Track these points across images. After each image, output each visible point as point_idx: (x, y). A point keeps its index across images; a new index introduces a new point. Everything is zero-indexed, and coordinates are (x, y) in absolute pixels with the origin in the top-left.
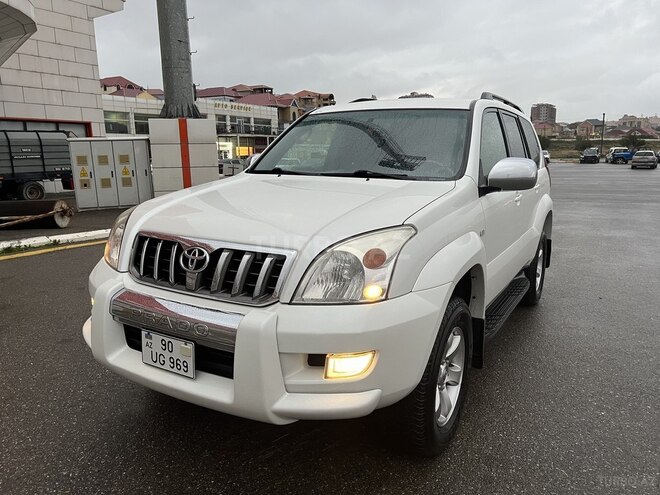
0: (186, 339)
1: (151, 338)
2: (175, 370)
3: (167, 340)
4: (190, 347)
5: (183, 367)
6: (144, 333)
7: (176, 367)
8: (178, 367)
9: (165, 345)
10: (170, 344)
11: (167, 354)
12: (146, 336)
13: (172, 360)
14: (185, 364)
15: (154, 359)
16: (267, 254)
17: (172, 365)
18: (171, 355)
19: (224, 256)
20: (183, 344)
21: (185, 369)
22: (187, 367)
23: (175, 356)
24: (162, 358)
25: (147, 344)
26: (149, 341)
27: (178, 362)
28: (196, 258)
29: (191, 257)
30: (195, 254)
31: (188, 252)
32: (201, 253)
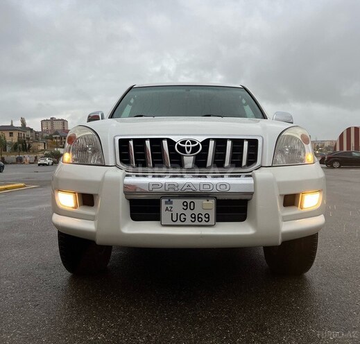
1: (171, 203)
2: (197, 223)
3: (189, 201)
4: (212, 202)
5: (204, 219)
6: (163, 201)
7: (198, 220)
8: (200, 220)
9: (187, 206)
10: (192, 204)
11: (188, 213)
12: (166, 203)
13: (193, 216)
14: (207, 216)
15: (174, 219)
16: (243, 139)
17: (193, 220)
18: (193, 212)
19: (212, 143)
20: (205, 201)
21: (207, 220)
22: (208, 218)
23: (196, 212)
24: (183, 216)
25: (167, 209)
26: (169, 206)
27: (200, 216)
28: (191, 146)
29: (186, 146)
30: (188, 143)
31: (181, 143)
32: (193, 142)
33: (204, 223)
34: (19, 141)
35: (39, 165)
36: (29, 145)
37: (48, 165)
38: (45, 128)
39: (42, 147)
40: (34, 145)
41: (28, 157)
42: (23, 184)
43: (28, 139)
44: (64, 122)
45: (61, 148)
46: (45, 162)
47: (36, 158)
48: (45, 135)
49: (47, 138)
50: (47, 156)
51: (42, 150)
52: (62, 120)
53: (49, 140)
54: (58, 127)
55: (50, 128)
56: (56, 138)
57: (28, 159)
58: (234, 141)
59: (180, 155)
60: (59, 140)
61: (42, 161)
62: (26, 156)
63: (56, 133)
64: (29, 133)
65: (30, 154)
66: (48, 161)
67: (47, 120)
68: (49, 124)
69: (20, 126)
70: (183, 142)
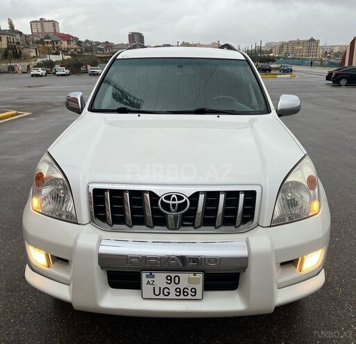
0: (194, 271)
1: (153, 277)
2: (182, 296)
3: (173, 275)
4: (200, 276)
5: (190, 293)
6: (144, 275)
7: (182, 294)
8: (186, 294)
9: (171, 280)
10: (177, 278)
11: (172, 287)
12: (147, 276)
13: (178, 290)
14: (194, 290)
15: (157, 293)
16: (239, 191)
17: (178, 294)
18: (177, 286)
19: (202, 197)
20: (191, 275)
21: (194, 294)
22: (195, 292)
23: (181, 286)
24: (166, 290)
25: (148, 283)
26: (150, 280)
27: (185, 290)
28: (177, 202)
29: (171, 202)
30: (174, 199)
31: (165, 198)
32: (180, 198)
33: (189, 297)
34: (9, 47)
35: (32, 75)
36: (20, 51)
37: (42, 76)
38: (35, 31)
39: (33, 54)
40: (25, 51)
41: (20, 66)
42: (14, 112)
43: (18, 43)
44: (54, 23)
45: (54, 54)
46: (38, 73)
47: (28, 66)
48: (36, 39)
49: (38, 42)
50: (39, 65)
51: (34, 57)
52: (53, 21)
53: (41, 45)
54: (49, 29)
55: (40, 31)
56: (47, 42)
57: (20, 68)
58: (228, 194)
59: (165, 214)
60: (51, 46)
61: (34, 72)
62: (18, 64)
63: (47, 37)
64: (18, 36)
65: (22, 61)
66: (41, 71)
67: (36, 21)
68: (39, 26)
69: (9, 29)
70: (168, 198)
